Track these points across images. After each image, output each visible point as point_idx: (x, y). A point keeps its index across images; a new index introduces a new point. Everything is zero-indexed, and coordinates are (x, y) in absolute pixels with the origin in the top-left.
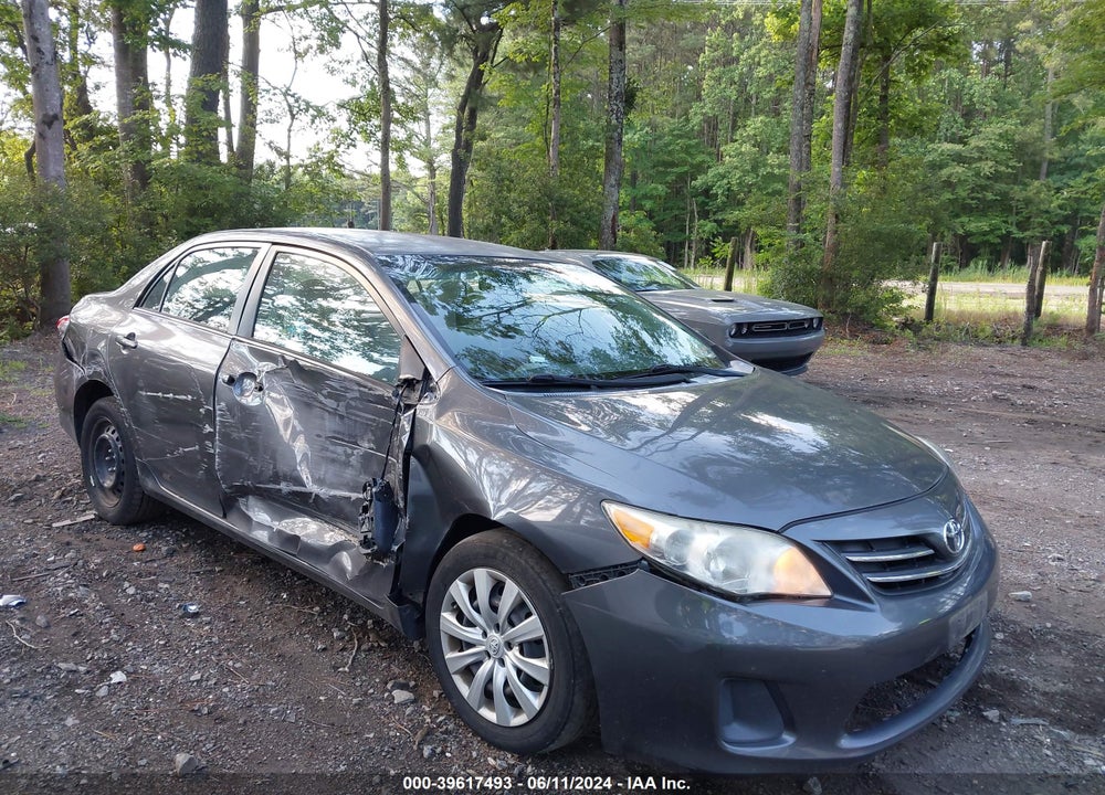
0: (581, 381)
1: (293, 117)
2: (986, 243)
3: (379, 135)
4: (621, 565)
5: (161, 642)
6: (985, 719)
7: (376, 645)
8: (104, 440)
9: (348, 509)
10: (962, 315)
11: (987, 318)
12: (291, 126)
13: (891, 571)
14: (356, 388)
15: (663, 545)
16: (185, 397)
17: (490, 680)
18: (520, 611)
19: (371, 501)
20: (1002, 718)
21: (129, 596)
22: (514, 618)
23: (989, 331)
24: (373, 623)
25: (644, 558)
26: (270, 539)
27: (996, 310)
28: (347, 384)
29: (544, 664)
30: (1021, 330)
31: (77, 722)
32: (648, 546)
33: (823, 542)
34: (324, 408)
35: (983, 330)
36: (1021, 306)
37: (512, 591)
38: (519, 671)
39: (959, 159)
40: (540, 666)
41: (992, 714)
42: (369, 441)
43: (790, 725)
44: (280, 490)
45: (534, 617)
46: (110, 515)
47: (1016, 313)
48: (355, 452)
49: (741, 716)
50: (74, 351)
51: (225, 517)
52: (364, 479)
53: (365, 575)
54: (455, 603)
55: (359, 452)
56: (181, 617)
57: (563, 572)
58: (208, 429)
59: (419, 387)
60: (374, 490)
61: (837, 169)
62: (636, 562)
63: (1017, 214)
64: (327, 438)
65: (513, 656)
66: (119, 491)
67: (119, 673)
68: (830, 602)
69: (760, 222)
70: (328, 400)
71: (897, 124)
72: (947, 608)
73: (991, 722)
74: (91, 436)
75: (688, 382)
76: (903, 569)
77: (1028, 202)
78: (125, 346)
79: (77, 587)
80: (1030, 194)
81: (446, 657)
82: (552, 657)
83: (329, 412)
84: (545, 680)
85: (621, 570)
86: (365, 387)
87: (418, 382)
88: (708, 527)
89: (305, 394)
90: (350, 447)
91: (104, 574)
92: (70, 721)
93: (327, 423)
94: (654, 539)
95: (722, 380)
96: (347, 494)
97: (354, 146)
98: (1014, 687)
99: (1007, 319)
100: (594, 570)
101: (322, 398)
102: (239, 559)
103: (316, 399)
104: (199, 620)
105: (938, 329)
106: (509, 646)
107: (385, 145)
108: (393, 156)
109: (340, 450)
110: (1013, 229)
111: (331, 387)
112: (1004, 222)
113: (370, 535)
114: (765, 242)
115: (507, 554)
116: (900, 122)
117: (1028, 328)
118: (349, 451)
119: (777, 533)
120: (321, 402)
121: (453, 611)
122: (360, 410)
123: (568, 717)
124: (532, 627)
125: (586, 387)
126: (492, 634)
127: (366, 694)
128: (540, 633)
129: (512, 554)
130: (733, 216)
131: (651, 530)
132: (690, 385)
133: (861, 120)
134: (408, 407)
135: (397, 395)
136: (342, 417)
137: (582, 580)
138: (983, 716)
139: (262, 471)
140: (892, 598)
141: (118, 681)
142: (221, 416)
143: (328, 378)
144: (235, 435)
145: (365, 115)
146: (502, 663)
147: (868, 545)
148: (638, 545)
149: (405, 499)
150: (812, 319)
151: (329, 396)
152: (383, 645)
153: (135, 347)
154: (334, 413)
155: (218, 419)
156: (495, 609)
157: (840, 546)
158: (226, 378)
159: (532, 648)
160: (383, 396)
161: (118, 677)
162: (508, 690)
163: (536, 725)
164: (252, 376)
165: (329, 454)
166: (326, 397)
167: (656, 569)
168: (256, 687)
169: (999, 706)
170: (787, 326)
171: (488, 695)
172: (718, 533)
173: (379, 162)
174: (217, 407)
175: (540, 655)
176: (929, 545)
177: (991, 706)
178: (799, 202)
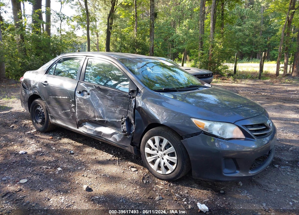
0: (174, 89)
1: (61, 21)
2: (247, 53)
3: (86, 26)
4: (196, 133)
5: (67, 160)
6: (275, 167)
7: (122, 158)
8: (38, 110)
9: (116, 124)
10: (243, 72)
11: (249, 72)
12: (61, 23)
13: (258, 132)
14: (117, 93)
15: (208, 127)
16: (65, 97)
17: (160, 163)
18: (168, 146)
19: (124, 121)
20: (279, 167)
21: (54, 150)
22: (166, 148)
23: (250, 76)
24: (120, 153)
25: (202, 131)
26: (93, 133)
27: (252, 70)
28: (114, 92)
29: (175, 158)
30: (258, 75)
31: (54, 180)
32: (204, 128)
33: (243, 126)
34: (108, 99)
35: (249, 76)
36: (258, 70)
37: (166, 141)
38: (168, 160)
39: (240, 30)
40: (174, 159)
41: (277, 166)
42: (121, 107)
43: (238, 168)
44: (96, 120)
45: (172, 147)
46: (41, 130)
47: (256, 71)
48: (117, 109)
49: (226, 167)
50: (26, 87)
51: (78, 128)
52: (121, 116)
53: (123, 140)
54: (149, 145)
55: (119, 109)
56: (69, 154)
57: (181, 135)
58: (73, 105)
59: (136, 92)
60: (125, 119)
61: (212, 34)
62: (200, 132)
63: (254, 45)
64: (109, 106)
65: (166, 157)
66: (43, 123)
67: (59, 168)
68: (245, 139)
69: (191, 48)
70: (109, 96)
71: (226, 21)
72: (266, 143)
73: (277, 168)
74: (34, 109)
75: (198, 89)
76: (260, 131)
77: (257, 42)
78: (44, 85)
79: (39, 148)
80: (258, 40)
81: (147, 159)
82: (177, 156)
83: (109, 100)
84: (176, 162)
85: (196, 134)
86: (120, 93)
87: (135, 91)
88: (219, 123)
89: (102, 95)
90: (116, 108)
91: (45, 145)
92: (52, 180)
93: (109, 103)
94: (205, 126)
95: (206, 89)
96: (116, 120)
97: (79, 29)
98: (280, 160)
99: (254, 73)
100: (189, 135)
101: (107, 96)
102: (79, 139)
103: (105, 97)
104: (74, 155)
105: (237, 76)
106: (165, 154)
107: (88, 29)
108: (90, 32)
109: (113, 109)
110: (253, 49)
111: (109, 93)
112: (251, 47)
113: (125, 130)
114: (192, 54)
115: (164, 132)
116: (227, 21)
117: (260, 75)
118: (116, 109)
119: (233, 124)
120: (107, 97)
121: (148, 147)
122: (119, 99)
123: (182, 171)
124: (172, 149)
125: (175, 91)
126: (160, 152)
127: (124, 170)
128: (174, 151)
129: (165, 132)
130: (181, 47)
131: (204, 124)
132: (199, 90)
133: (217, 20)
134: (133, 97)
135: (130, 95)
136: (113, 101)
137: (186, 137)
138: (274, 167)
139: (90, 116)
140: (259, 138)
141: (60, 170)
142: (78, 102)
143: (108, 91)
144: (82, 107)
145: (82, 20)
146: (163, 159)
147: (252, 126)
148: (201, 128)
149: (134, 120)
150: (210, 74)
151: (110, 95)
152: (124, 158)
153: (48, 85)
154: (111, 100)
155: (76, 102)
156: (161, 146)
157: (246, 126)
158: (79, 92)
159: (172, 154)
160: (125, 95)
161: (59, 169)
162: (165, 165)
163: (173, 173)
164: (86, 91)
165: (109, 110)
166: (108, 96)
167: (205, 133)
168: (96, 170)
169: (278, 164)
170: (204, 76)
171: (159, 167)
172: (221, 124)
173: (86, 33)
174: (76, 99)
175: (174, 156)
176: (265, 126)
177: (276, 164)
178: (202, 43)
